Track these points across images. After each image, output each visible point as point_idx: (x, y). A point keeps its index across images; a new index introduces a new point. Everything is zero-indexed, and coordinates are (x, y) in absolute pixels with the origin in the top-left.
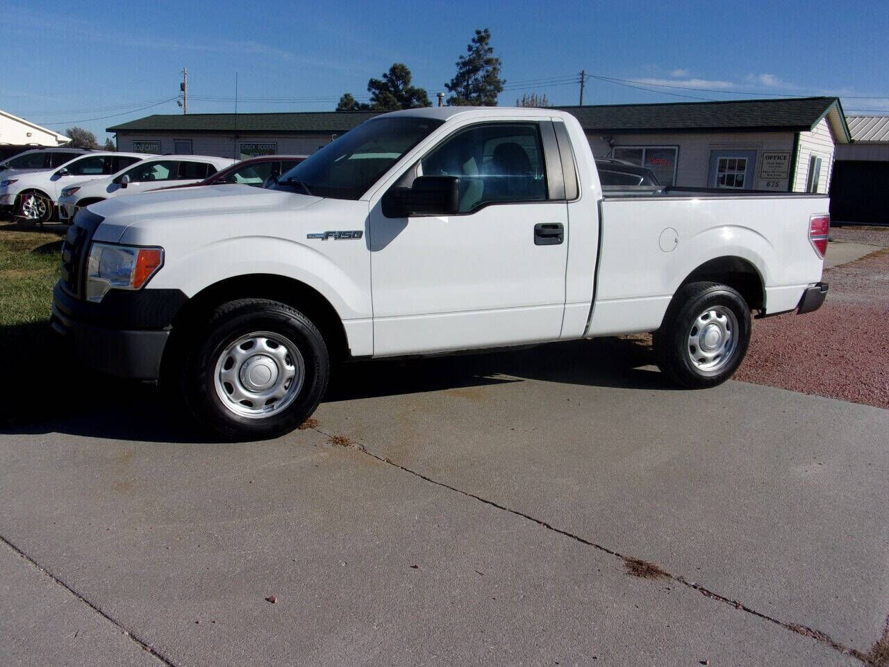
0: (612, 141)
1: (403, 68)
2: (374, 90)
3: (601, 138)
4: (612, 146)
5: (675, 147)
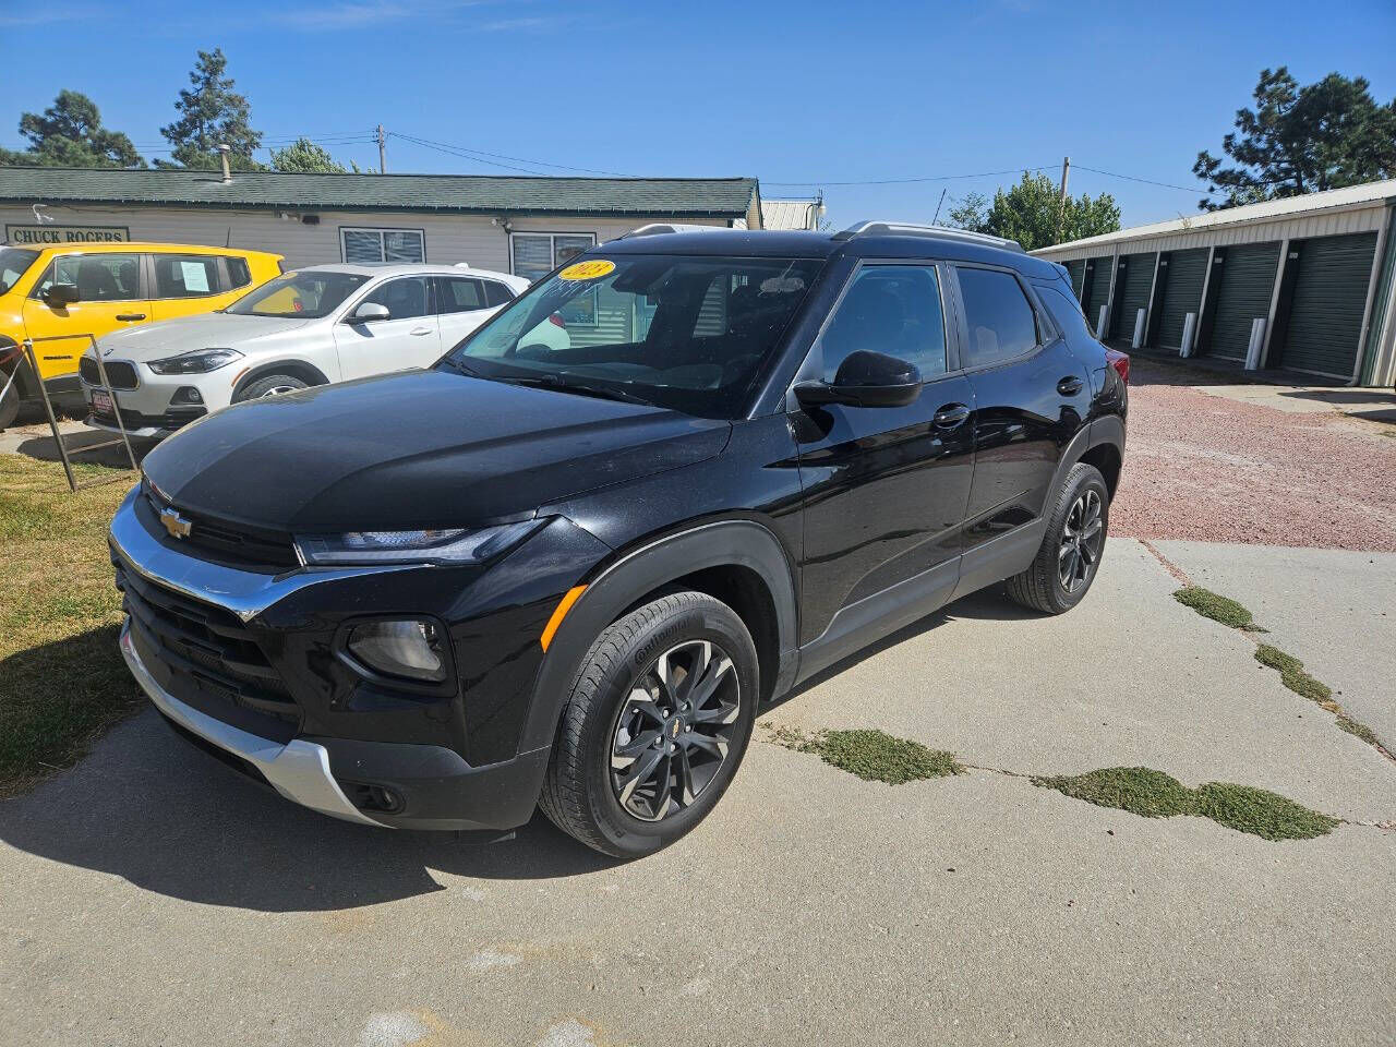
0: (509, 226)
1: (82, 102)
2: (33, 134)
3: (494, 222)
4: (508, 232)
5: (590, 235)
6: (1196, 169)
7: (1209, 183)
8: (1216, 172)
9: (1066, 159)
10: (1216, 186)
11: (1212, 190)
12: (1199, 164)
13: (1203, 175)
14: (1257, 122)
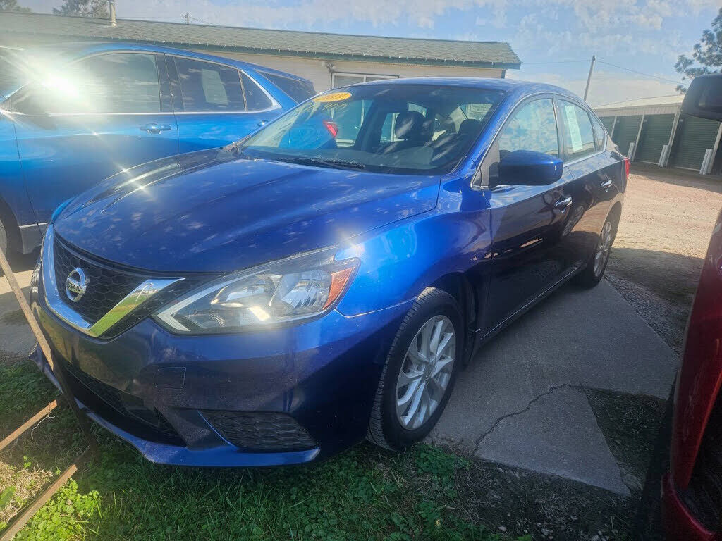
4: (332, 72)
6: (676, 66)
7: (684, 75)
8: (689, 67)
9: (594, 57)
10: (686, 77)
11: (684, 79)
12: (678, 64)
13: (679, 70)
14: (716, 40)
